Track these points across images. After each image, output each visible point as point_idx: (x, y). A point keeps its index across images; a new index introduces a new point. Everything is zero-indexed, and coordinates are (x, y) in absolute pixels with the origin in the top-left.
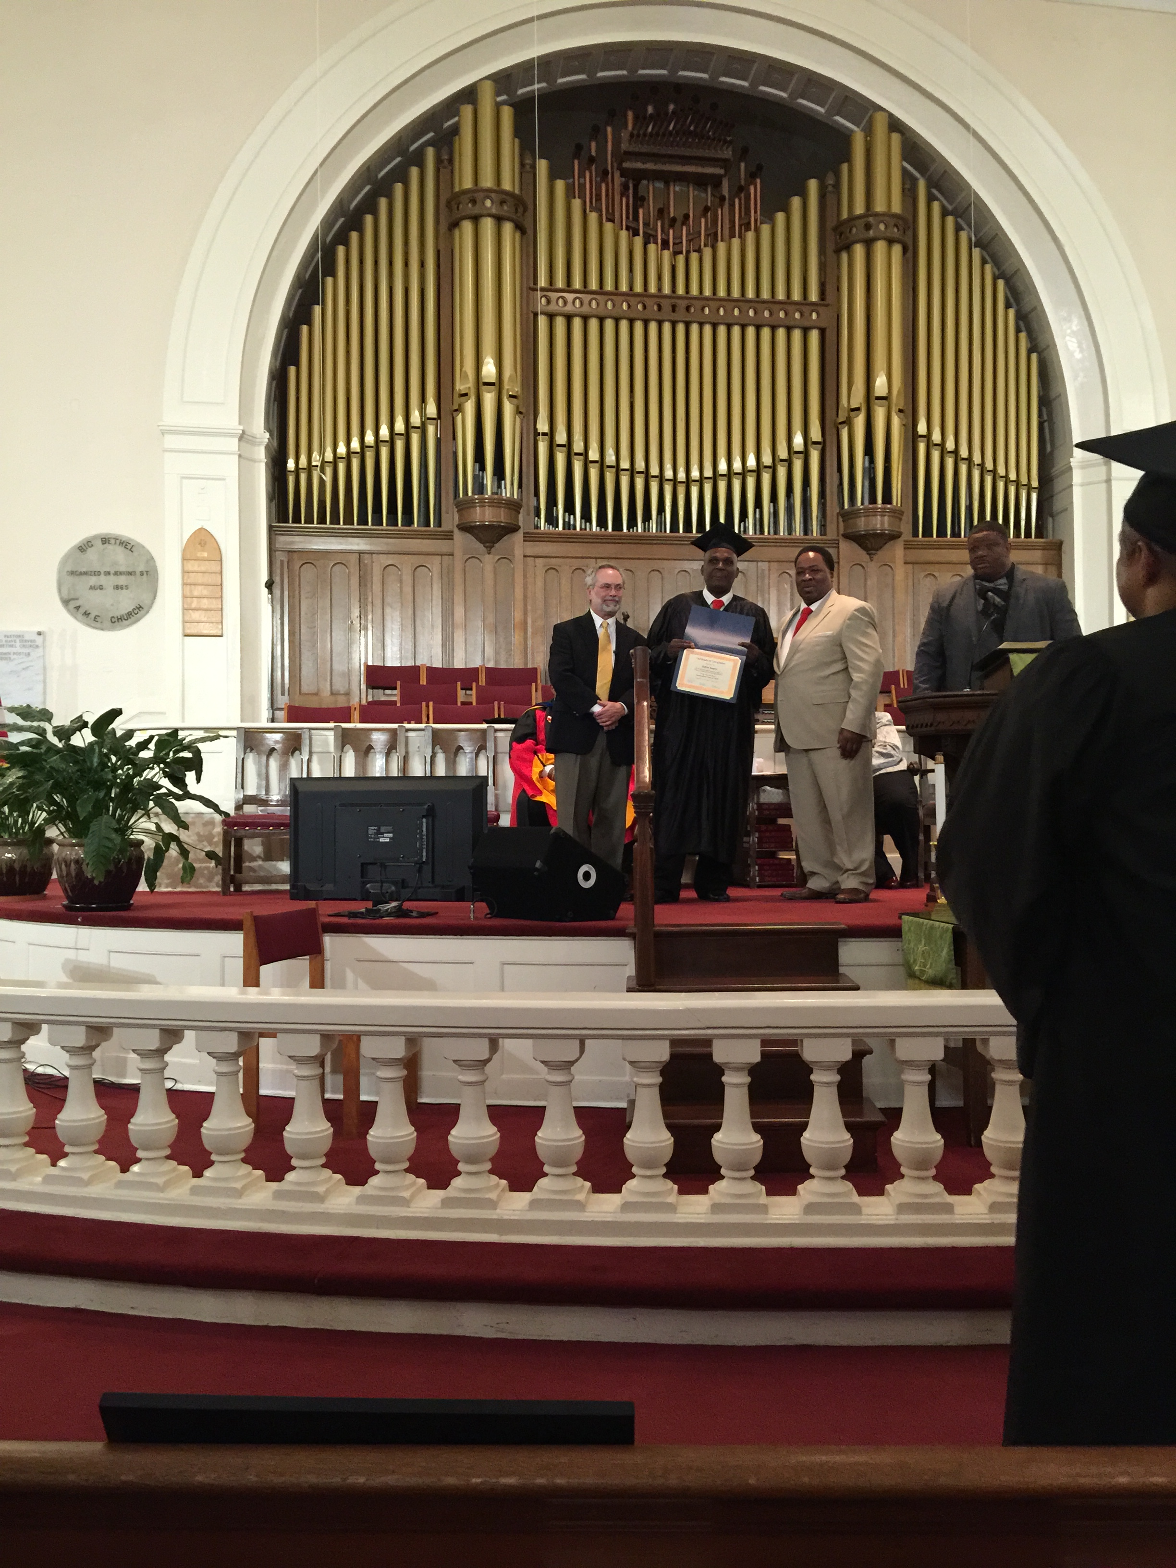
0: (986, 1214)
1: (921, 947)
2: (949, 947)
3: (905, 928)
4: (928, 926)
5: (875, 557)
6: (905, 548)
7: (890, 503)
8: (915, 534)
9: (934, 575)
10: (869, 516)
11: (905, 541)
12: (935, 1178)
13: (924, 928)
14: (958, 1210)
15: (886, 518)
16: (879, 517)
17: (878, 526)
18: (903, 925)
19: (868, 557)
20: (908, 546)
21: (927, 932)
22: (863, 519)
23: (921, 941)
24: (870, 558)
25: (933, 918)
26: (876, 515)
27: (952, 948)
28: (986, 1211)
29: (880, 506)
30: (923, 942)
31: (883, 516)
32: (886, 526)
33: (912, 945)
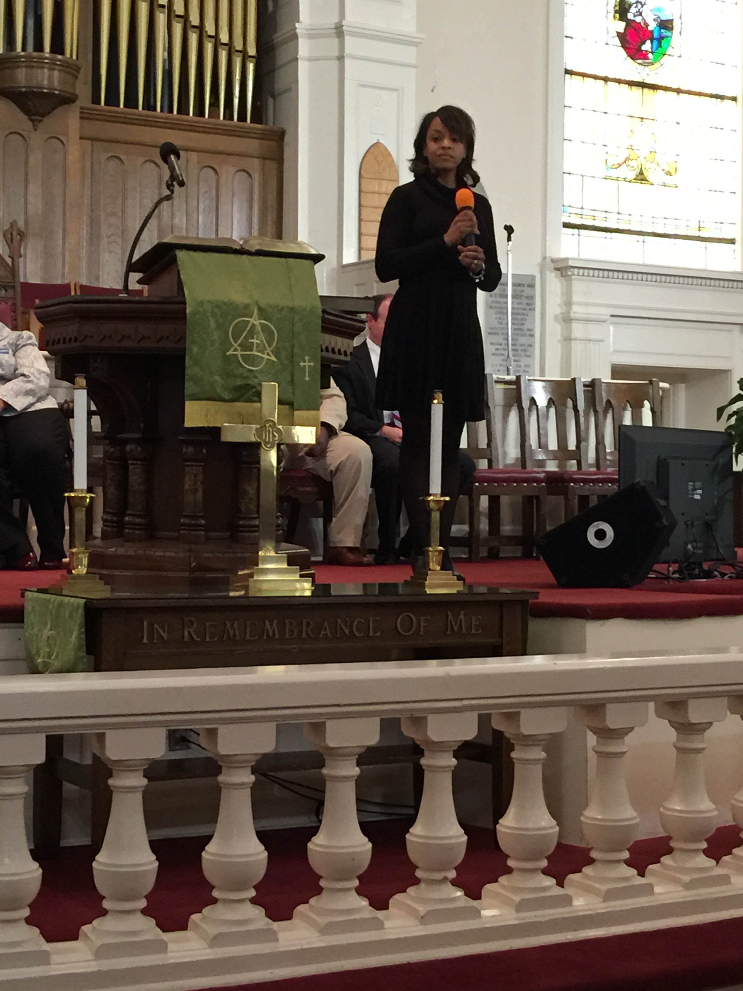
0: (92, 960)
1: (47, 633)
2: (79, 630)
3: (28, 608)
4: (56, 603)
5: (41, 126)
6: (81, 118)
7: (62, 53)
8: (96, 99)
9: (118, 158)
10: (32, 67)
11: (81, 108)
12: (29, 921)
13: (51, 607)
14: (54, 958)
15: (56, 73)
16: (46, 71)
17: (46, 82)
18: (26, 604)
19: (30, 123)
20: (85, 116)
21: (54, 612)
22: (24, 70)
23: (45, 624)
24: (34, 126)
25: (64, 593)
26: (43, 68)
27: (83, 630)
28: (93, 958)
29: (47, 55)
30: (49, 626)
31: (51, 69)
32: (56, 84)
33: (36, 630)
